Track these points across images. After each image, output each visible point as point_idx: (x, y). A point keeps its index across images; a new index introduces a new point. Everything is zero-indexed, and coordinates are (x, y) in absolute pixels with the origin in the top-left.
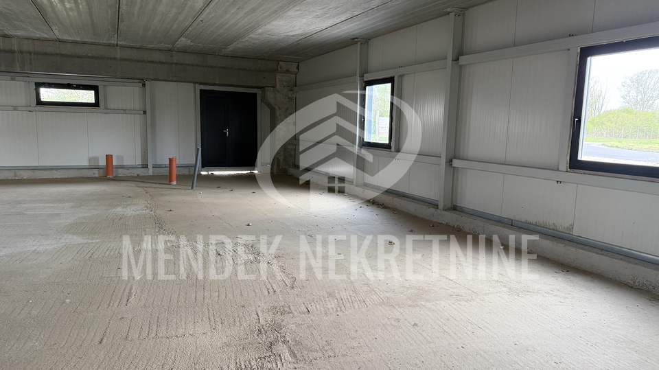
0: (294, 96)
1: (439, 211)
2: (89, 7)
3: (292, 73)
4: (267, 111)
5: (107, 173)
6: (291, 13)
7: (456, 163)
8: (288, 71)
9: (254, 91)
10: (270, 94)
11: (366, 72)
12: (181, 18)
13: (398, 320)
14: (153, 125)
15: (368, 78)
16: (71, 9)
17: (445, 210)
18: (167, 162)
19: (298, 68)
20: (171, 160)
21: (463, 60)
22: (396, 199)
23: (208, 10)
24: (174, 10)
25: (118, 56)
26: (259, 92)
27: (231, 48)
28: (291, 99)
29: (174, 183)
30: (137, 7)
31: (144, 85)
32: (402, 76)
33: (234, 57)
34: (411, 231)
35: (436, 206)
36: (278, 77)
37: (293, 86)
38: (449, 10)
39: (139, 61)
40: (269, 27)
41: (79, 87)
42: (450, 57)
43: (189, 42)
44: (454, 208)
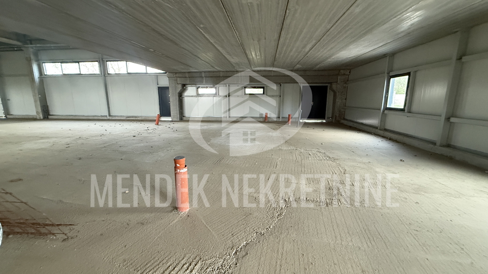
0: (347, 86)
1: (436, 147)
2: (265, 57)
3: (347, 75)
4: (332, 93)
5: (265, 120)
6: (351, 47)
7: (452, 120)
8: (344, 74)
9: (327, 85)
10: (334, 86)
11: (392, 71)
12: (299, 57)
13: (406, 199)
14: (283, 101)
15: (391, 74)
16: (259, 59)
17: (440, 146)
18: (288, 116)
19: (350, 72)
20: (289, 115)
21: (464, 59)
22: (405, 138)
23: (311, 52)
24: (297, 54)
25: (272, 75)
26: (329, 85)
27: (318, 66)
28: (345, 87)
29: (290, 124)
30: (282, 55)
31: (281, 85)
32: (416, 72)
33: (318, 70)
34: (416, 156)
35: (434, 143)
36: (339, 77)
37: (346, 81)
38: (457, 30)
39: (279, 76)
40: (338, 55)
41: (258, 88)
42: (454, 58)
43: (300, 66)
44: (449, 146)
